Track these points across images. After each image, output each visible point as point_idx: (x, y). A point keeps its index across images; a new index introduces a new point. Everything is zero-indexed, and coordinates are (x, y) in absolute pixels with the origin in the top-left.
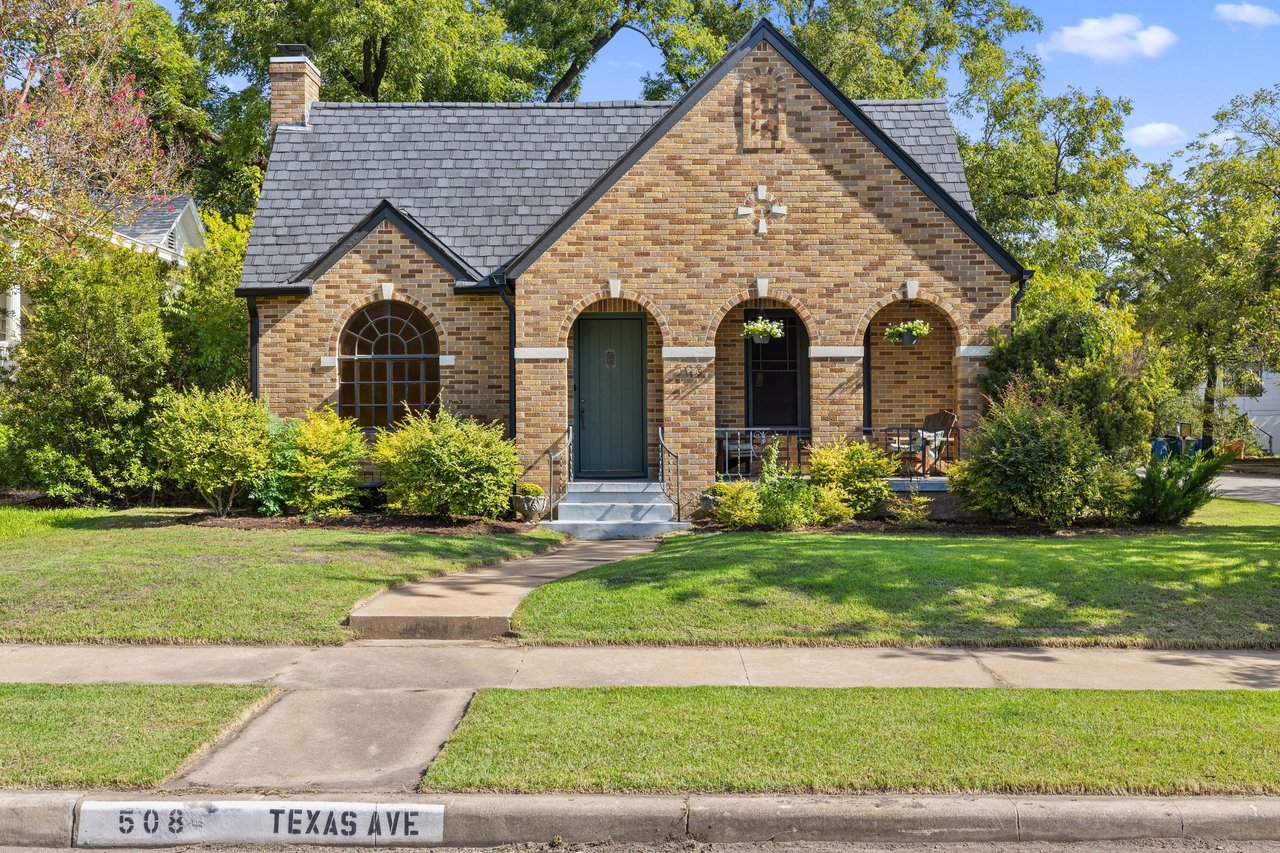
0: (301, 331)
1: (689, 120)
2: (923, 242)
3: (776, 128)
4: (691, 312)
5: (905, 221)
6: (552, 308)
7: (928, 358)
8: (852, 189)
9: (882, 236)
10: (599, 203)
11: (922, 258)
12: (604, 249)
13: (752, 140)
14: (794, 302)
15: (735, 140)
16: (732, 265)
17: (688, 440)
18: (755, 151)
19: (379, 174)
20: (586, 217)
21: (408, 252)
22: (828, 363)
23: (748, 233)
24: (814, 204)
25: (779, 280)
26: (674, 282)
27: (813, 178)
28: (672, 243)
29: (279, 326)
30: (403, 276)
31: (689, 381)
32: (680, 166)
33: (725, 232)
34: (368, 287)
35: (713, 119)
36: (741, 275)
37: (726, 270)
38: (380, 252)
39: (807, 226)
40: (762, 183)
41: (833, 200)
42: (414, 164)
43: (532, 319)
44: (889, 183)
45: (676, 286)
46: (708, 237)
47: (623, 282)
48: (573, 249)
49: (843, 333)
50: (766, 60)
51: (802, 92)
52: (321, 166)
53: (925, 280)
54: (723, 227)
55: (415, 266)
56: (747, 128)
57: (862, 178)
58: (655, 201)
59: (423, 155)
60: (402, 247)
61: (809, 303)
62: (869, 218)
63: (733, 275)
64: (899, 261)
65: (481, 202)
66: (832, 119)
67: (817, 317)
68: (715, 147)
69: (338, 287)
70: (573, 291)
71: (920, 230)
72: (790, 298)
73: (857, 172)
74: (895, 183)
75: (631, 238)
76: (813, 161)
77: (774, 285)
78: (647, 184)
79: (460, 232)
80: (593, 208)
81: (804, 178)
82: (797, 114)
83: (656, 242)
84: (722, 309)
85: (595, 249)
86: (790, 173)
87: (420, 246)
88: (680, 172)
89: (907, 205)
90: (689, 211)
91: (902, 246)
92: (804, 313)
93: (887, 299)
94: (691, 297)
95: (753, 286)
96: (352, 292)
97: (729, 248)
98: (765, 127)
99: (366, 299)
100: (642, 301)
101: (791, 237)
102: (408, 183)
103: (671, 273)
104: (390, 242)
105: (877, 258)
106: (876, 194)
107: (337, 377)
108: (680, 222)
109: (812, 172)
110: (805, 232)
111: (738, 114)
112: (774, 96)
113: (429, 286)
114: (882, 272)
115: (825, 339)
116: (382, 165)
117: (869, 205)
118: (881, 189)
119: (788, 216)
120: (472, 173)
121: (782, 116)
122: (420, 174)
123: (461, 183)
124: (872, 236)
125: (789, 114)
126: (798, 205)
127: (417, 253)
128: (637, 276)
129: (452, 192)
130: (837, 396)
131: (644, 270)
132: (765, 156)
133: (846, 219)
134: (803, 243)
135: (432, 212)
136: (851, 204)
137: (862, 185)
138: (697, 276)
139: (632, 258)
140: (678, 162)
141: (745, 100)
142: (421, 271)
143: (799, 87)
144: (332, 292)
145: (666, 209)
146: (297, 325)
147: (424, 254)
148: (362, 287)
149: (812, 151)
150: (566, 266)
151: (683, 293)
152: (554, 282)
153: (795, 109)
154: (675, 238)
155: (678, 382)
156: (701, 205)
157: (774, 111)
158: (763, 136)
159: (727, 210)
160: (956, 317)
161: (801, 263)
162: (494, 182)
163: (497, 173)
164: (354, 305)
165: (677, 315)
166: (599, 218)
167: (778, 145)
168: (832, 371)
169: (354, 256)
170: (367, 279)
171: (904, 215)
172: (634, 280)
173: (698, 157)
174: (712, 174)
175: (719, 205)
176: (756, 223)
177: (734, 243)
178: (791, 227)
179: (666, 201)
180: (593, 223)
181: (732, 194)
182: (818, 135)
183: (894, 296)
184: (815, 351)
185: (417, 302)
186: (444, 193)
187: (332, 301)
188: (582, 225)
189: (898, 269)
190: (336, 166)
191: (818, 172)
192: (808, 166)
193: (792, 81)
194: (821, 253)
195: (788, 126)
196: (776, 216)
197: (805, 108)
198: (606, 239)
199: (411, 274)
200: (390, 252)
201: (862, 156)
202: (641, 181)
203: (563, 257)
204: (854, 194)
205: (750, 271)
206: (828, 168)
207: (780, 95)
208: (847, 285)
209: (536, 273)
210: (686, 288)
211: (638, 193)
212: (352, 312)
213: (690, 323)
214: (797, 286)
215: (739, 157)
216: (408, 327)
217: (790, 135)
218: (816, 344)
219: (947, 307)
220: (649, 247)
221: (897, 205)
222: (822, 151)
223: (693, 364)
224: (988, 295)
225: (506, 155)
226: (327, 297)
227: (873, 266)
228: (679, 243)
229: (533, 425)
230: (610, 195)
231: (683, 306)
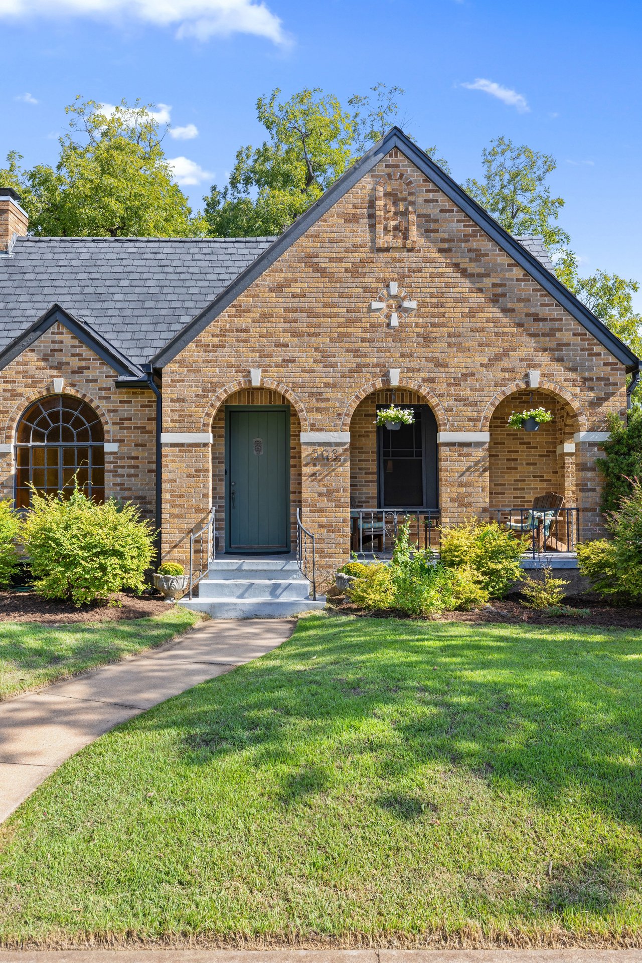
1: (325, 221)
2: (544, 335)
3: (407, 229)
4: (327, 400)
5: (527, 315)
6: (197, 395)
7: (536, 447)
8: (478, 285)
9: (506, 330)
10: (241, 298)
11: (545, 350)
12: (245, 341)
13: (384, 240)
14: (424, 391)
15: (368, 240)
16: (366, 356)
17: (324, 520)
18: (387, 250)
19: (65, 291)
20: (230, 310)
21: (78, 351)
22: (456, 448)
23: (381, 326)
24: (442, 300)
25: (410, 370)
26: (311, 371)
27: (441, 275)
28: (309, 335)
30: (73, 372)
31: (325, 465)
32: (317, 264)
33: (359, 325)
34: (41, 381)
35: (347, 221)
36: (375, 366)
37: (360, 360)
38: (52, 351)
39: (436, 320)
40: (394, 280)
41: (460, 295)
42: (96, 283)
43: (177, 406)
44: (512, 280)
45: (313, 375)
46: (343, 330)
47: (265, 371)
48: (216, 340)
49: (470, 420)
50: (397, 166)
51: (431, 196)
52: (16, 284)
53: (546, 370)
54: (357, 320)
55: (83, 364)
56: (380, 228)
57: (487, 275)
58: (294, 296)
59: (104, 276)
60: (72, 346)
61: (438, 391)
62: (494, 312)
63: (367, 366)
64: (522, 353)
65: (149, 312)
66: (458, 221)
67: (446, 405)
68: (350, 246)
69: (14, 382)
70: (217, 380)
71: (541, 324)
72: (420, 387)
73: (482, 270)
74: (518, 280)
75: (271, 330)
76: (442, 260)
77: (404, 375)
78: (286, 280)
79: (129, 336)
80: (235, 302)
81: (432, 275)
82: (427, 217)
83: (295, 334)
84: (357, 397)
85: (237, 341)
86: (420, 271)
87: (88, 346)
88: (317, 269)
89: (529, 300)
90: (326, 305)
91: (525, 338)
92: (433, 401)
93: (511, 389)
94: (327, 385)
95: (386, 375)
96: (27, 386)
97: (363, 340)
98: (396, 228)
99: (39, 392)
100: (281, 389)
101: (421, 330)
102: (89, 298)
103: (309, 363)
104: (62, 342)
105: (501, 350)
106: (500, 290)
107: (13, 462)
108: (317, 316)
109: (440, 270)
110: (434, 325)
111: (371, 216)
112: (404, 199)
113: (96, 381)
114: (506, 363)
115: (453, 425)
116: (68, 284)
117: (495, 300)
118: (505, 285)
119: (418, 310)
120: (145, 290)
121: (412, 218)
122: (99, 290)
123: (135, 297)
124: (496, 329)
125: (418, 216)
126: (427, 300)
127: (86, 352)
128: (277, 366)
129: (126, 305)
130: (464, 479)
131: (284, 360)
132: (397, 255)
133: (472, 314)
134: (432, 335)
135: (106, 320)
136: (477, 299)
137: (487, 282)
138: (333, 366)
139: (271, 349)
140: (316, 260)
141: (377, 203)
142: (88, 368)
143: (428, 191)
144: (9, 386)
145: (304, 303)
147: (91, 352)
148: (36, 382)
149: (441, 251)
150: (210, 356)
151: (319, 382)
152: (199, 371)
153: (424, 211)
154: (312, 330)
155: (315, 465)
156: (336, 300)
157: (405, 214)
158: (395, 236)
159: (361, 305)
160: (575, 405)
161: (430, 355)
162: (162, 297)
163: (165, 290)
164: (28, 398)
165: (314, 403)
166: (241, 312)
167: (409, 244)
168: (460, 455)
169: (29, 354)
170: (40, 374)
171: (526, 310)
172: (274, 369)
173: (334, 255)
174: (346, 271)
175: (353, 300)
176: (389, 316)
177: (367, 335)
178: (421, 320)
179: (304, 296)
180: (235, 316)
181: (366, 289)
182: (446, 236)
183: (517, 385)
184: (443, 436)
185: (84, 396)
186: (119, 305)
187: (9, 394)
188: (225, 318)
189: (521, 360)
190: (29, 284)
191: (446, 270)
192: (437, 265)
193: (421, 186)
194: (449, 345)
195: (418, 227)
196: (407, 310)
197: (433, 211)
198: (247, 331)
199: (80, 371)
200: (61, 351)
201: (487, 255)
202: (281, 277)
203: (207, 348)
204: (480, 290)
205: (382, 361)
206: (456, 265)
207: (410, 198)
208: (473, 375)
209: (181, 363)
210: (322, 377)
211: (278, 289)
212: (27, 404)
213: (326, 410)
214: (427, 375)
215: (373, 255)
216: (77, 418)
217: (421, 235)
218: (445, 430)
219: (567, 396)
220: (288, 338)
221: (520, 300)
222: (449, 250)
223: (329, 449)
224: (605, 385)
225: (175, 277)
226: (5, 390)
227: (498, 358)
228: (316, 335)
229: (179, 506)
230: (252, 290)
231: (320, 394)
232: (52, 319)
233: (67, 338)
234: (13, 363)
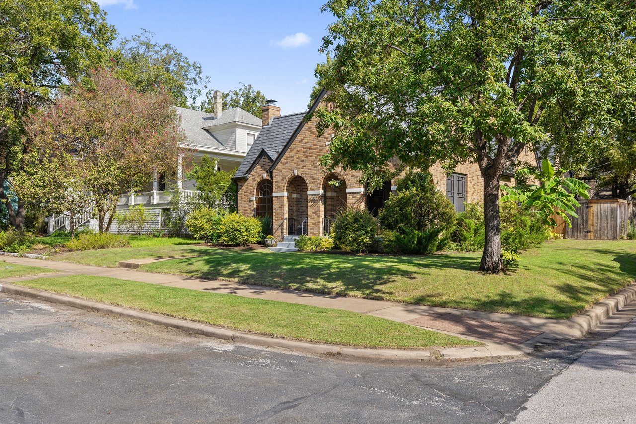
0: (247, 189)
4: (314, 179)
6: (281, 180)
10: (291, 145)
12: (293, 160)
14: (342, 174)
17: (314, 222)
20: (289, 150)
21: (269, 164)
26: (310, 169)
28: (310, 156)
29: (243, 188)
31: (314, 202)
34: (261, 175)
38: (263, 164)
40: (333, 134)
43: (277, 184)
46: (319, 153)
47: (298, 170)
48: (286, 161)
54: (322, 150)
58: (305, 143)
61: (346, 174)
67: (348, 179)
69: (254, 176)
70: (286, 174)
72: (340, 172)
75: (299, 156)
77: (336, 168)
78: (303, 137)
80: (290, 147)
83: (306, 156)
84: (323, 177)
85: (291, 160)
87: (271, 162)
88: (312, 132)
90: (314, 145)
92: (345, 177)
94: (315, 174)
96: (257, 177)
99: (260, 179)
100: (302, 176)
103: (310, 166)
104: (265, 161)
107: (255, 203)
108: (312, 149)
115: (350, 186)
130: (354, 206)
131: (303, 166)
138: (316, 167)
139: (300, 162)
140: (311, 129)
141: (328, 106)
145: (308, 145)
146: (246, 188)
148: (259, 176)
150: (284, 166)
151: (312, 173)
152: (281, 172)
154: (310, 154)
155: (312, 202)
156: (317, 143)
159: (324, 144)
165: (311, 180)
166: (292, 150)
168: (352, 197)
169: (258, 166)
170: (260, 173)
172: (300, 169)
175: (322, 142)
179: (308, 143)
180: (290, 152)
181: (325, 138)
184: (348, 190)
188: (287, 152)
198: (293, 157)
200: (265, 164)
203: (284, 164)
209: (277, 169)
210: (313, 171)
211: (301, 141)
212: (257, 183)
213: (314, 183)
220: (304, 158)
223: (315, 197)
226: (252, 179)
228: (311, 156)
229: (277, 217)
230: (294, 142)
231: (313, 177)
232: (263, 154)
233: (267, 160)
234: (254, 169)
